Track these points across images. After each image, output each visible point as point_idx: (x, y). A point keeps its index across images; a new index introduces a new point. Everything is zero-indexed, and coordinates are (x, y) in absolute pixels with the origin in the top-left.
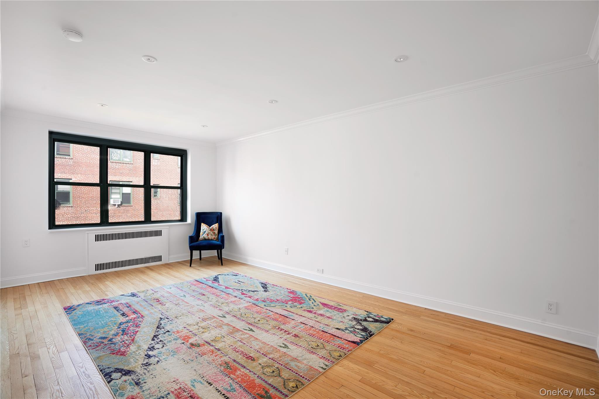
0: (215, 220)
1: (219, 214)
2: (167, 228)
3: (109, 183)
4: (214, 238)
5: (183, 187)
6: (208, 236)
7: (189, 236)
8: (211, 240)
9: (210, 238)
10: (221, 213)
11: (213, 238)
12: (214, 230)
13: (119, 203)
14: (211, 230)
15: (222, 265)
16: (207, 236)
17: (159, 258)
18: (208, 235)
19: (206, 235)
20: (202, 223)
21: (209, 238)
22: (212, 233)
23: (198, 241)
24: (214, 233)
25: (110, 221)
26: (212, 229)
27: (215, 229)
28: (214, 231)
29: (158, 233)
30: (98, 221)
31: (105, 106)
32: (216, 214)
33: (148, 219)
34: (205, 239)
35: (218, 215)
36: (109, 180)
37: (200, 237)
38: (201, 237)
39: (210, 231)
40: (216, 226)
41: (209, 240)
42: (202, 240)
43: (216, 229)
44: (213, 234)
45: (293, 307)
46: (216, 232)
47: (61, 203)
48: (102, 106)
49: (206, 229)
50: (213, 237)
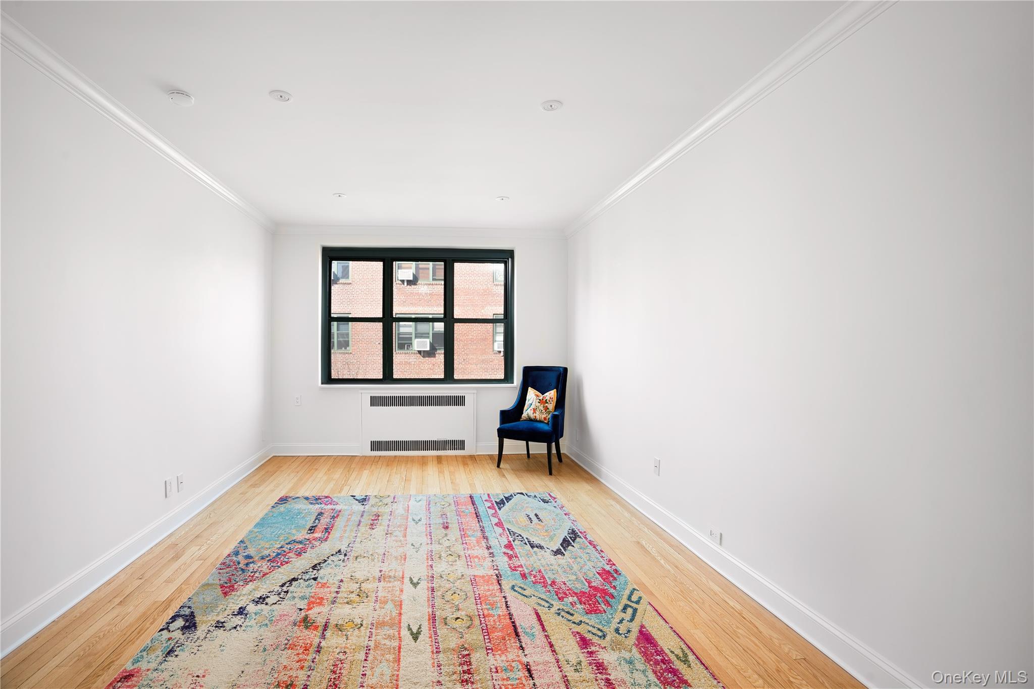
0: (554, 382)
1: (562, 370)
2: (474, 393)
3: (394, 316)
4: (545, 419)
5: (507, 319)
6: (535, 414)
7: (501, 411)
8: (540, 421)
9: (538, 418)
10: (566, 369)
11: (543, 419)
12: (548, 403)
13: (426, 348)
14: (541, 401)
15: (551, 474)
16: (533, 414)
17: (460, 445)
18: (535, 410)
19: (532, 412)
20: (529, 388)
21: (535, 417)
22: (541, 408)
23: (519, 421)
24: (546, 408)
25: (395, 377)
26: (543, 399)
27: (548, 401)
28: (546, 405)
29: (459, 401)
30: (380, 376)
31: (343, 196)
32: (557, 371)
33: (449, 377)
34: (530, 420)
35: (560, 374)
36: (394, 313)
37: (523, 413)
38: (524, 415)
39: (540, 404)
40: (552, 394)
41: (535, 420)
42: (525, 420)
43: (551, 400)
44: (544, 411)
45: (563, 613)
46: (551, 407)
47: (437, 348)
48: (339, 197)
49: (532, 400)
50: (544, 416)
